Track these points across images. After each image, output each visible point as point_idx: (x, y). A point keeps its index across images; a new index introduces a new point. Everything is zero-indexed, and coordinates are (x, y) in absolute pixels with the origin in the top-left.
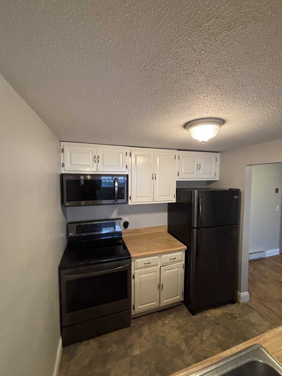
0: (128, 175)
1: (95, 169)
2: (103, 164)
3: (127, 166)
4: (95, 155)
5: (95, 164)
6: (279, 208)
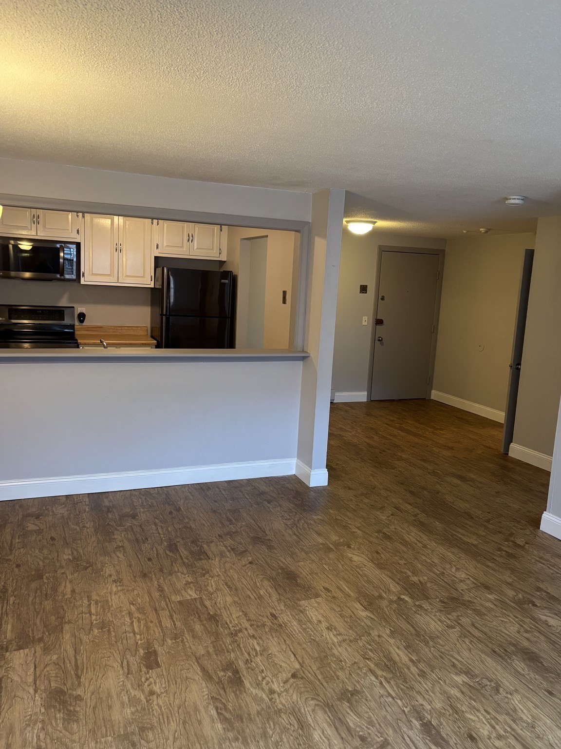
0: (79, 243)
1: (34, 233)
2: (44, 226)
3: (78, 231)
4: (34, 215)
5: (34, 226)
6: (367, 321)
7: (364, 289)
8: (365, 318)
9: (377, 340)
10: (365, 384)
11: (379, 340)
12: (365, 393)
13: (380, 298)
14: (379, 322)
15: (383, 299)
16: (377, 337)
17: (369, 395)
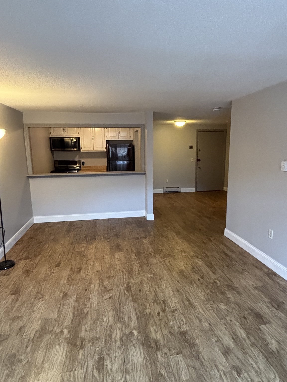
0: (79, 137)
1: (64, 135)
2: (67, 132)
3: (79, 133)
6: (193, 160)
7: (191, 147)
8: (192, 159)
9: (198, 167)
10: (194, 184)
11: (199, 167)
12: (194, 188)
13: (198, 150)
14: (198, 160)
15: (200, 151)
16: (198, 166)
17: (196, 189)
